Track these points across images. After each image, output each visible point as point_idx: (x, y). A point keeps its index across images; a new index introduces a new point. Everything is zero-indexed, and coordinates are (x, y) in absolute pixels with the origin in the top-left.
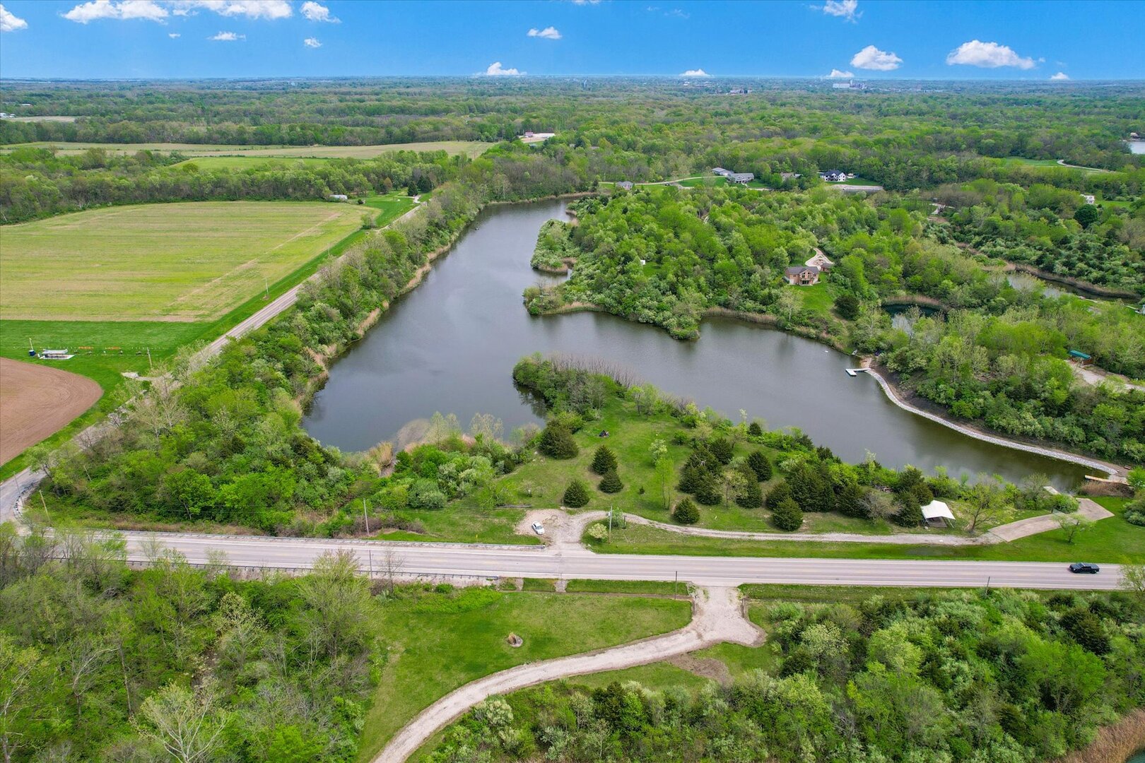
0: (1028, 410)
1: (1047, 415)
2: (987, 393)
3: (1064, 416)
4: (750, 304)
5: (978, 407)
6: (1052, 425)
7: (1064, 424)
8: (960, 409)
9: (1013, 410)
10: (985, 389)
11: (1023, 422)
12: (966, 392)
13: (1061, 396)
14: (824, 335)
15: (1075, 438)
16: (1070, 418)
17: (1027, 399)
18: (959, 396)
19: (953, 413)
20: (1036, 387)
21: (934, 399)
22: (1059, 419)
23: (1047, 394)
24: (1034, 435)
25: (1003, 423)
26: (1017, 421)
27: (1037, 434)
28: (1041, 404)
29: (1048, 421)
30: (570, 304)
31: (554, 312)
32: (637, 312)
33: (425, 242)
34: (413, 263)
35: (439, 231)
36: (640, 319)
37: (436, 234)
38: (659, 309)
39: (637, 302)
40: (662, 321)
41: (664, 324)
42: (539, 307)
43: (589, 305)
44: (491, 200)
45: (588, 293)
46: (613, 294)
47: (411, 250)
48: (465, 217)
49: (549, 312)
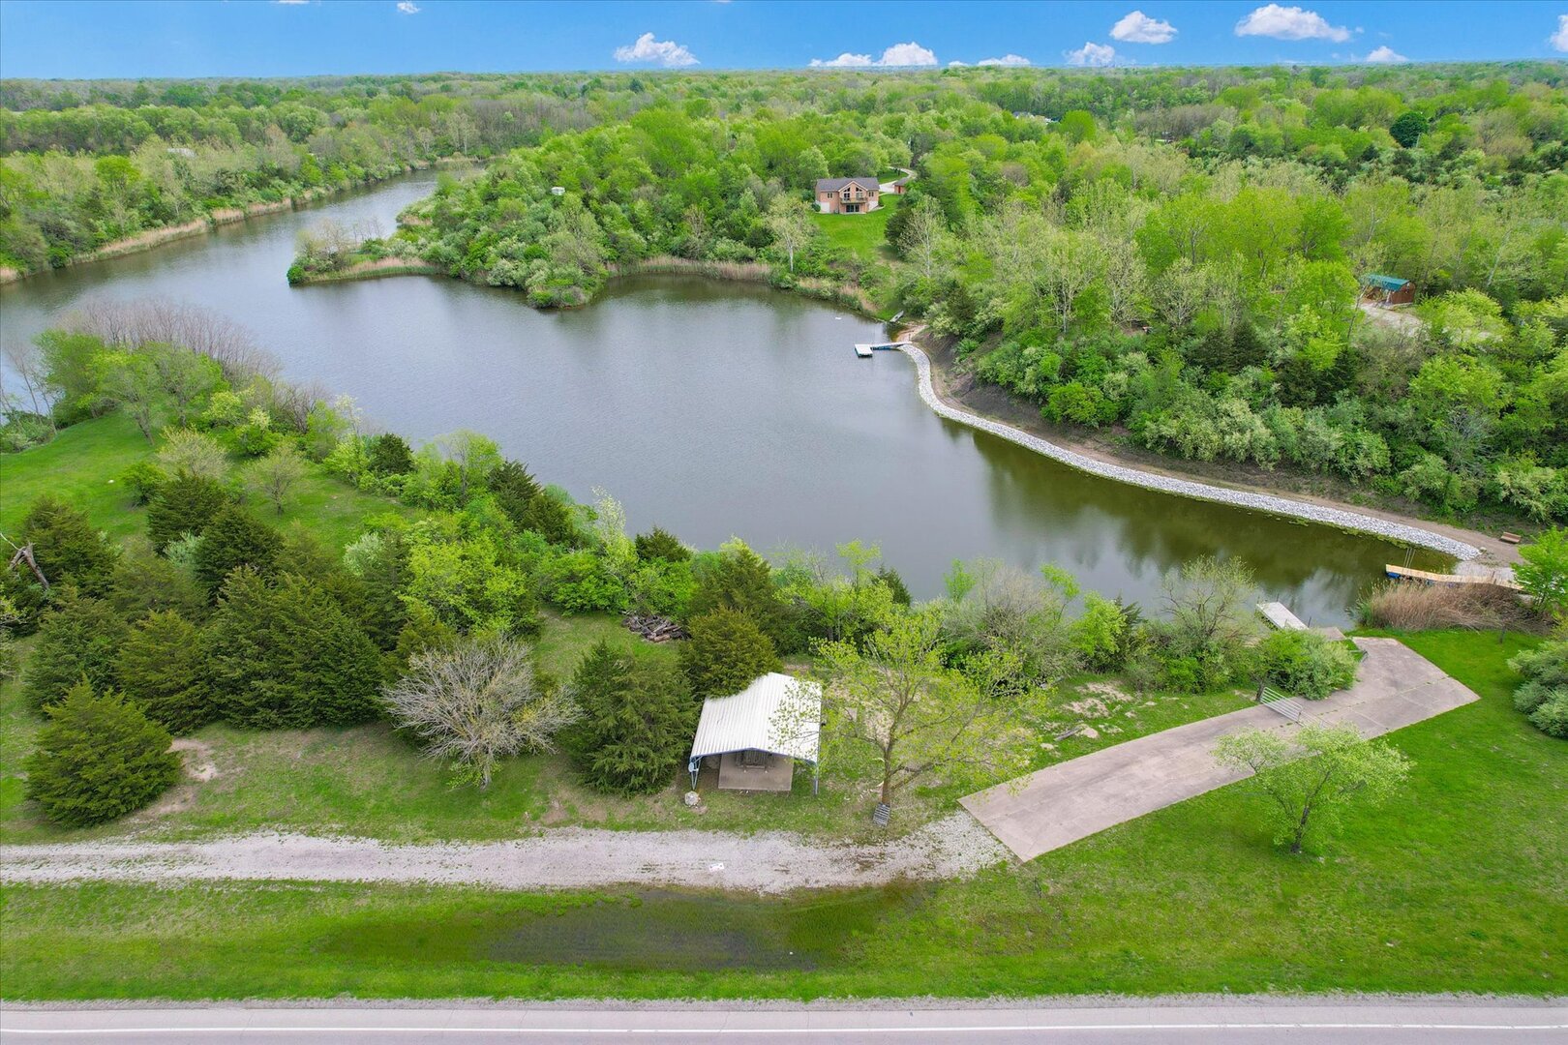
0: (1239, 394)
1: (1288, 404)
2: (1139, 358)
3: (1333, 402)
4: (724, 245)
5: (1114, 395)
6: (1300, 429)
7: (1333, 423)
8: (1065, 402)
9: (1199, 396)
10: (1137, 350)
11: (1223, 423)
12: (1089, 362)
13: (1325, 351)
14: (848, 290)
15: (1360, 461)
16: (1349, 407)
17: (1238, 367)
18: (1069, 371)
19: (1050, 416)
20: (1262, 334)
21: (1010, 385)
22: (1320, 411)
23: (1290, 350)
24: (1250, 459)
25: (1170, 429)
26: (1207, 425)
27: (1259, 456)
28: (1271, 374)
29: (1287, 418)
30: (375, 261)
31: (335, 275)
32: (487, 266)
33: (224, 190)
34: (155, 217)
35: (277, 181)
36: (490, 279)
37: (259, 184)
38: (529, 257)
39: (491, 248)
40: (524, 279)
41: (527, 283)
42: (306, 269)
43: (417, 263)
44: (442, 156)
45: (422, 241)
46: (459, 236)
47: (169, 199)
48: (361, 171)
49: (326, 277)
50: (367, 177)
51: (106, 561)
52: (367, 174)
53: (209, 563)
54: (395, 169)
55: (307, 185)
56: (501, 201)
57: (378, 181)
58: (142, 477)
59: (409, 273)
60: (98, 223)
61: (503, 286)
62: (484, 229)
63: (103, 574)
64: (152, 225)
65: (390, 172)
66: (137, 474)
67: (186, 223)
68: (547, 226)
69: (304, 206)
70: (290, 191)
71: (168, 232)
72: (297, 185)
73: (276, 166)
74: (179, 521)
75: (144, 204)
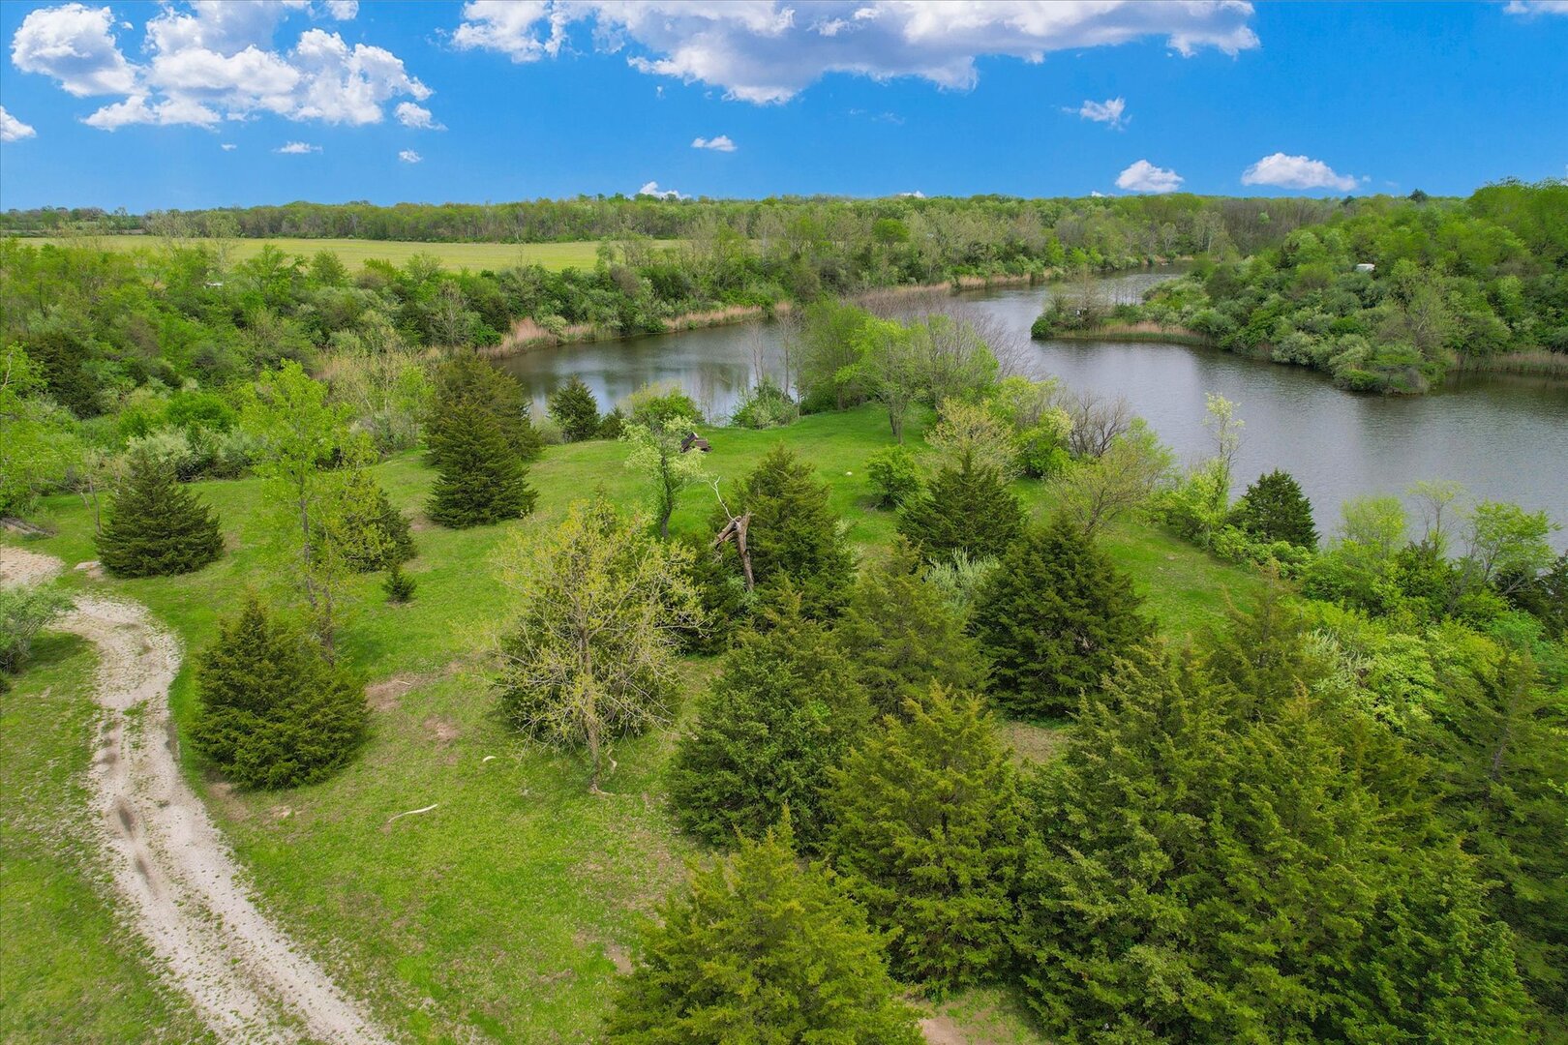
30: (1130, 325)
31: (1083, 334)
32: (1273, 339)
33: (972, 260)
34: (911, 275)
35: (1021, 257)
36: (1276, 354)
37: (1006, 257)
38: (1337, 331)
39: (1283, 318)
40: (1327, 357)
41: (1332, 361)
42: (1054, 324)
43: (1177, 330)
44: (1181, 254)
45: (1187, 308)
46: (1238, 305)
47: (926, 262)
48: (1100, 258)
49: (1072, 334)
50: (1105, 265)
51: (840, 566)
52: (1105, 261)
53: (1007, 612)
54: (1132, 260)
55: (1048, 264)
56: (1301, 268)
57: (1115, 270)
58: (895, 467)
59: (1166, 341)
60: (864, 274)
61: (1293, 364)
62: (1274, 297)
63: (831, 586)
64: (906, 281)
65: (1128, 262)
66: (890, 461)
67: (935, 283)
68: (1363, 298)
69: (1041, 283)
70: (1031, 267)
71: (918, 289)
72: (1038, 263)
73: (1022, 243)
74: (947, 532)
75: (903, 263)
